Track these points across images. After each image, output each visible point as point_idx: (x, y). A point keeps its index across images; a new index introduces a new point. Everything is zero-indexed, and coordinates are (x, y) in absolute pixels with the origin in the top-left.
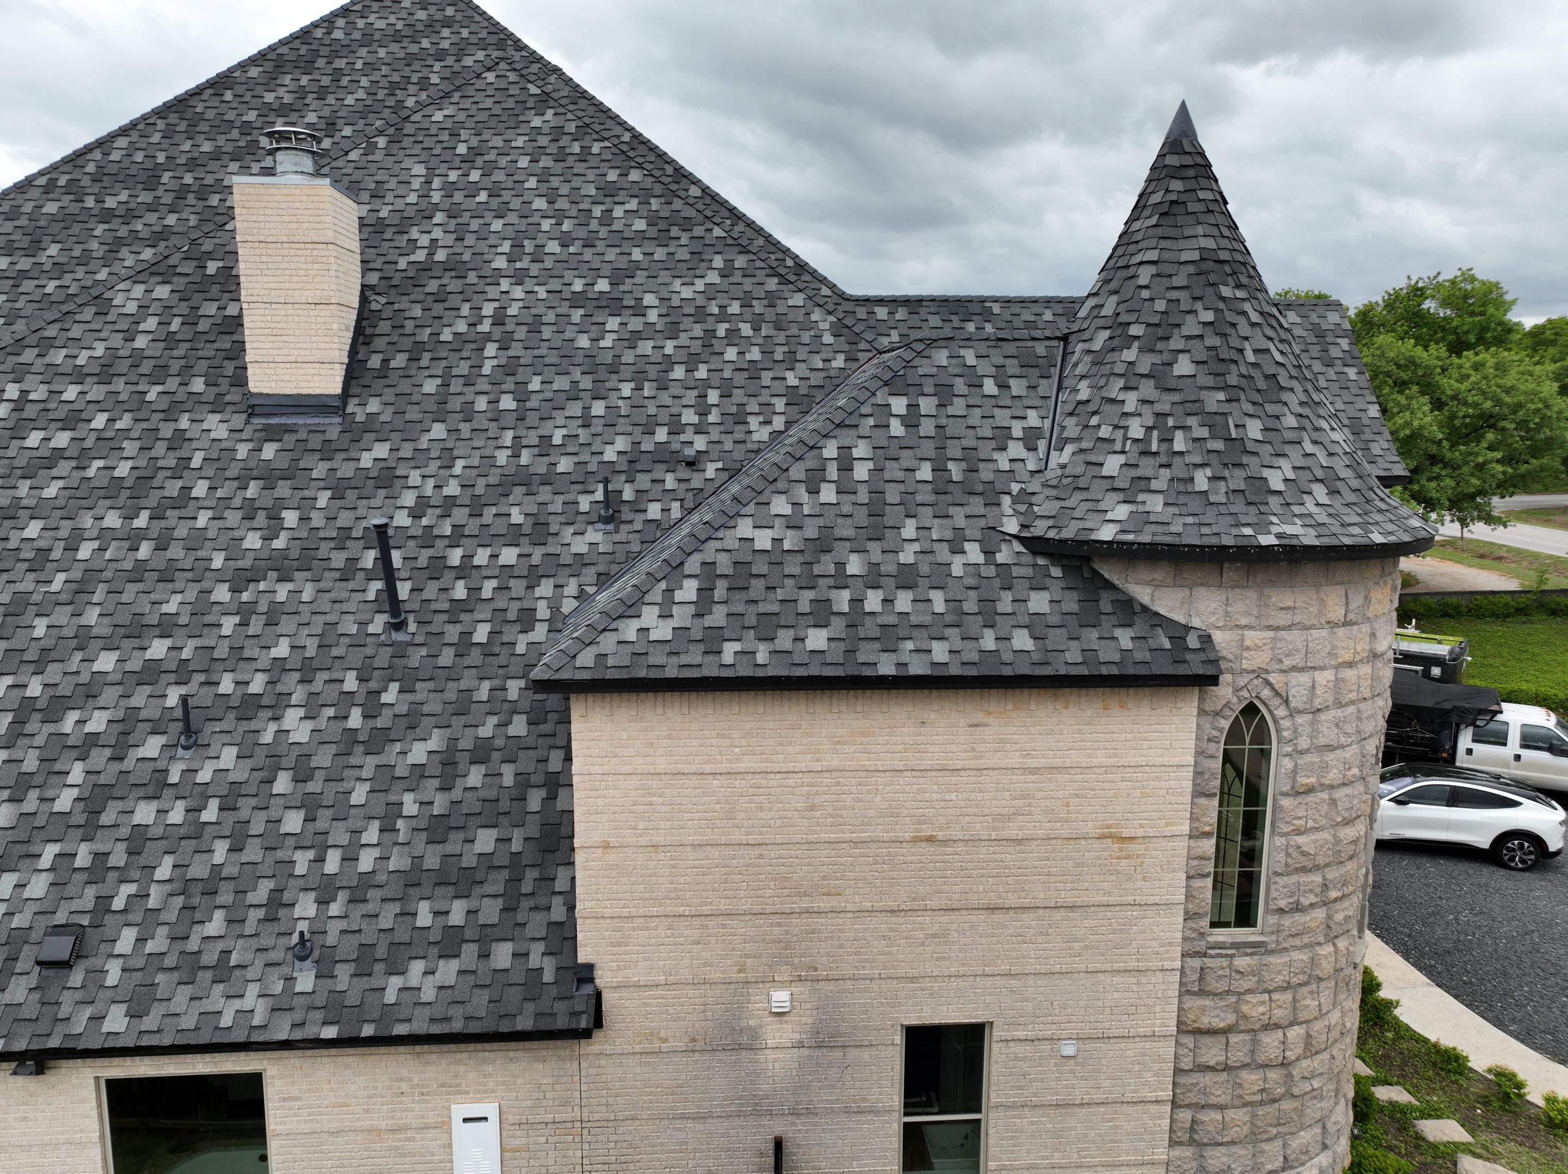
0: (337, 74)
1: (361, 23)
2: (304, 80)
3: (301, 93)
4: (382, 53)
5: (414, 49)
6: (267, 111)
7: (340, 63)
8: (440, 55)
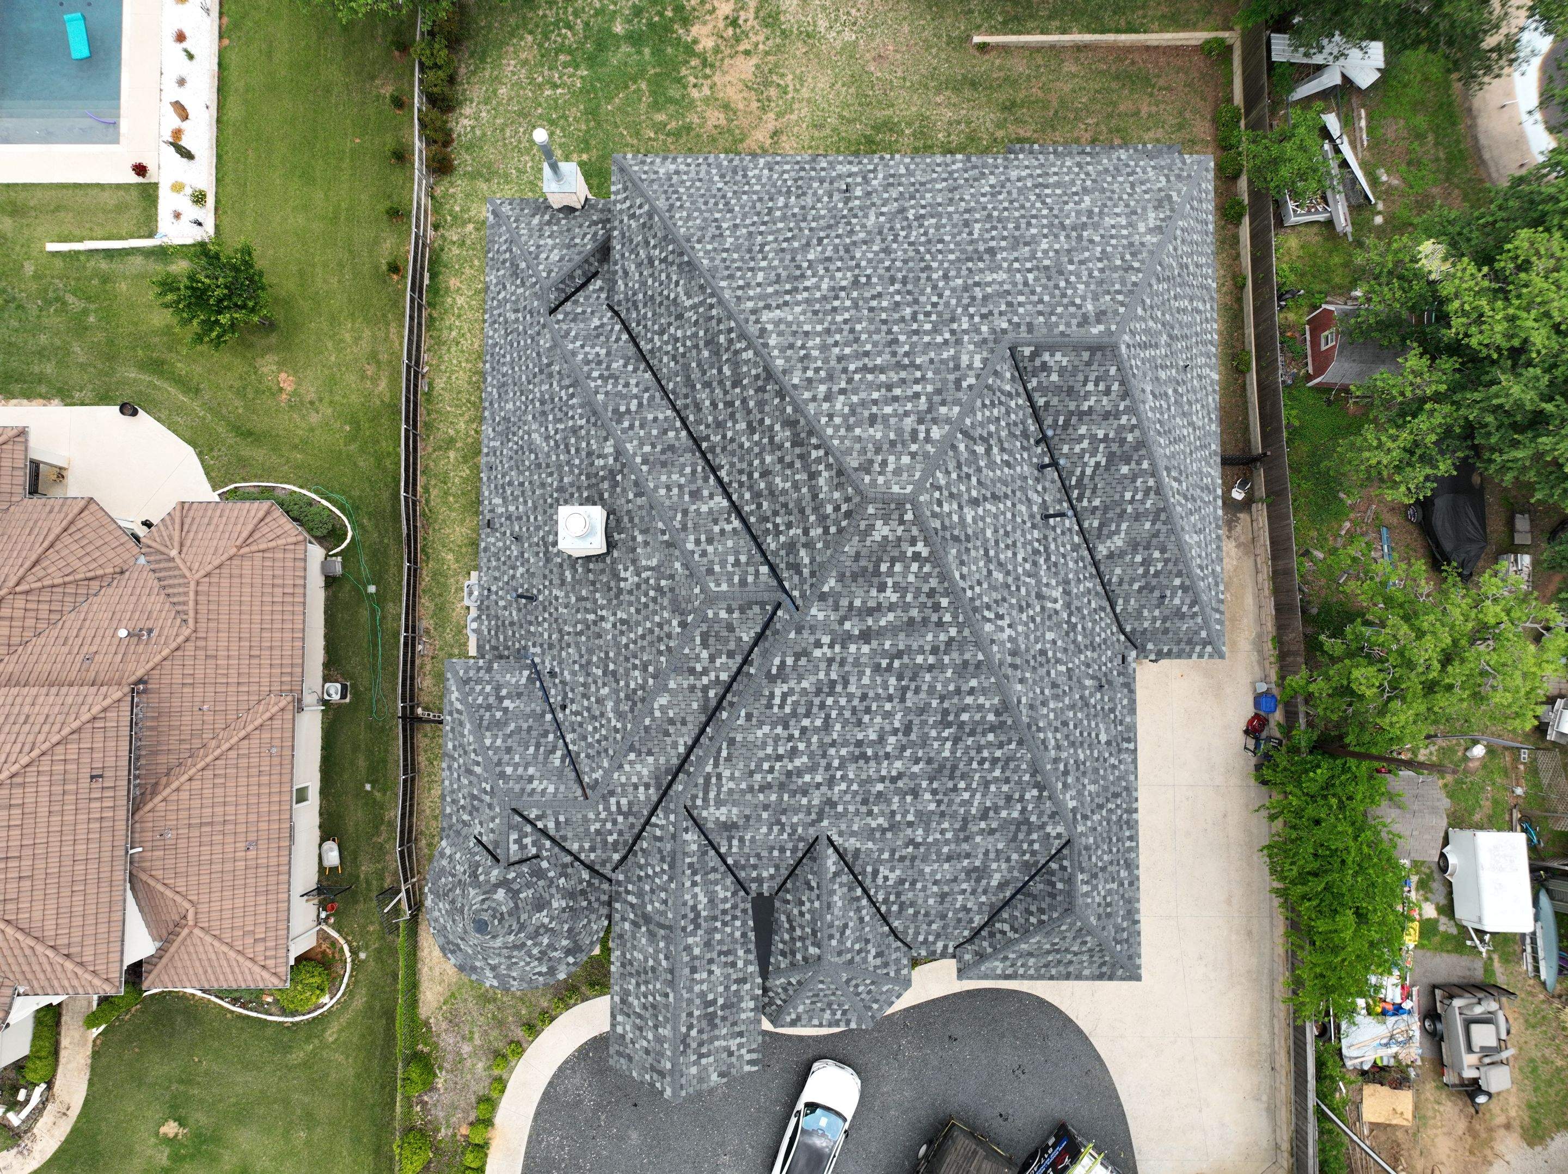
0: (791, 465)
1: (821, 467)
2: (788, 445)
3: (780, 447)
4: (804, 490)
5: (808, 511)
6: (771, 428)
7: (798, 465)
8: (806, 532)
